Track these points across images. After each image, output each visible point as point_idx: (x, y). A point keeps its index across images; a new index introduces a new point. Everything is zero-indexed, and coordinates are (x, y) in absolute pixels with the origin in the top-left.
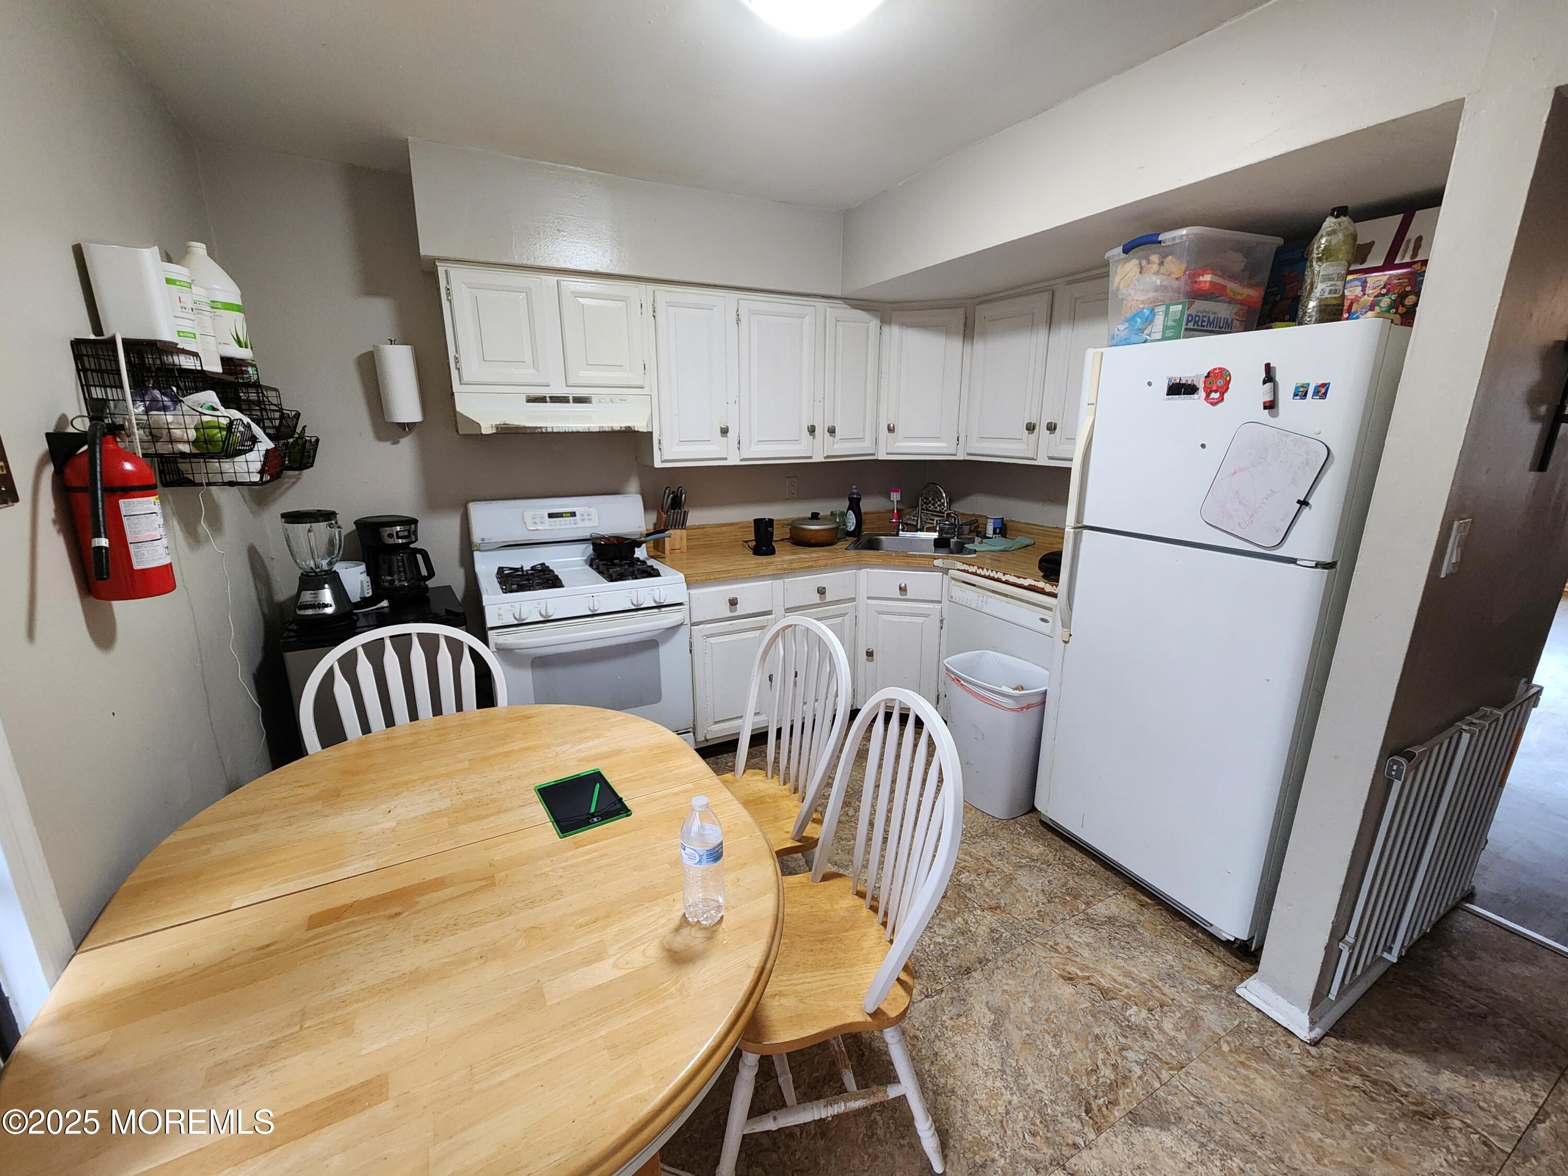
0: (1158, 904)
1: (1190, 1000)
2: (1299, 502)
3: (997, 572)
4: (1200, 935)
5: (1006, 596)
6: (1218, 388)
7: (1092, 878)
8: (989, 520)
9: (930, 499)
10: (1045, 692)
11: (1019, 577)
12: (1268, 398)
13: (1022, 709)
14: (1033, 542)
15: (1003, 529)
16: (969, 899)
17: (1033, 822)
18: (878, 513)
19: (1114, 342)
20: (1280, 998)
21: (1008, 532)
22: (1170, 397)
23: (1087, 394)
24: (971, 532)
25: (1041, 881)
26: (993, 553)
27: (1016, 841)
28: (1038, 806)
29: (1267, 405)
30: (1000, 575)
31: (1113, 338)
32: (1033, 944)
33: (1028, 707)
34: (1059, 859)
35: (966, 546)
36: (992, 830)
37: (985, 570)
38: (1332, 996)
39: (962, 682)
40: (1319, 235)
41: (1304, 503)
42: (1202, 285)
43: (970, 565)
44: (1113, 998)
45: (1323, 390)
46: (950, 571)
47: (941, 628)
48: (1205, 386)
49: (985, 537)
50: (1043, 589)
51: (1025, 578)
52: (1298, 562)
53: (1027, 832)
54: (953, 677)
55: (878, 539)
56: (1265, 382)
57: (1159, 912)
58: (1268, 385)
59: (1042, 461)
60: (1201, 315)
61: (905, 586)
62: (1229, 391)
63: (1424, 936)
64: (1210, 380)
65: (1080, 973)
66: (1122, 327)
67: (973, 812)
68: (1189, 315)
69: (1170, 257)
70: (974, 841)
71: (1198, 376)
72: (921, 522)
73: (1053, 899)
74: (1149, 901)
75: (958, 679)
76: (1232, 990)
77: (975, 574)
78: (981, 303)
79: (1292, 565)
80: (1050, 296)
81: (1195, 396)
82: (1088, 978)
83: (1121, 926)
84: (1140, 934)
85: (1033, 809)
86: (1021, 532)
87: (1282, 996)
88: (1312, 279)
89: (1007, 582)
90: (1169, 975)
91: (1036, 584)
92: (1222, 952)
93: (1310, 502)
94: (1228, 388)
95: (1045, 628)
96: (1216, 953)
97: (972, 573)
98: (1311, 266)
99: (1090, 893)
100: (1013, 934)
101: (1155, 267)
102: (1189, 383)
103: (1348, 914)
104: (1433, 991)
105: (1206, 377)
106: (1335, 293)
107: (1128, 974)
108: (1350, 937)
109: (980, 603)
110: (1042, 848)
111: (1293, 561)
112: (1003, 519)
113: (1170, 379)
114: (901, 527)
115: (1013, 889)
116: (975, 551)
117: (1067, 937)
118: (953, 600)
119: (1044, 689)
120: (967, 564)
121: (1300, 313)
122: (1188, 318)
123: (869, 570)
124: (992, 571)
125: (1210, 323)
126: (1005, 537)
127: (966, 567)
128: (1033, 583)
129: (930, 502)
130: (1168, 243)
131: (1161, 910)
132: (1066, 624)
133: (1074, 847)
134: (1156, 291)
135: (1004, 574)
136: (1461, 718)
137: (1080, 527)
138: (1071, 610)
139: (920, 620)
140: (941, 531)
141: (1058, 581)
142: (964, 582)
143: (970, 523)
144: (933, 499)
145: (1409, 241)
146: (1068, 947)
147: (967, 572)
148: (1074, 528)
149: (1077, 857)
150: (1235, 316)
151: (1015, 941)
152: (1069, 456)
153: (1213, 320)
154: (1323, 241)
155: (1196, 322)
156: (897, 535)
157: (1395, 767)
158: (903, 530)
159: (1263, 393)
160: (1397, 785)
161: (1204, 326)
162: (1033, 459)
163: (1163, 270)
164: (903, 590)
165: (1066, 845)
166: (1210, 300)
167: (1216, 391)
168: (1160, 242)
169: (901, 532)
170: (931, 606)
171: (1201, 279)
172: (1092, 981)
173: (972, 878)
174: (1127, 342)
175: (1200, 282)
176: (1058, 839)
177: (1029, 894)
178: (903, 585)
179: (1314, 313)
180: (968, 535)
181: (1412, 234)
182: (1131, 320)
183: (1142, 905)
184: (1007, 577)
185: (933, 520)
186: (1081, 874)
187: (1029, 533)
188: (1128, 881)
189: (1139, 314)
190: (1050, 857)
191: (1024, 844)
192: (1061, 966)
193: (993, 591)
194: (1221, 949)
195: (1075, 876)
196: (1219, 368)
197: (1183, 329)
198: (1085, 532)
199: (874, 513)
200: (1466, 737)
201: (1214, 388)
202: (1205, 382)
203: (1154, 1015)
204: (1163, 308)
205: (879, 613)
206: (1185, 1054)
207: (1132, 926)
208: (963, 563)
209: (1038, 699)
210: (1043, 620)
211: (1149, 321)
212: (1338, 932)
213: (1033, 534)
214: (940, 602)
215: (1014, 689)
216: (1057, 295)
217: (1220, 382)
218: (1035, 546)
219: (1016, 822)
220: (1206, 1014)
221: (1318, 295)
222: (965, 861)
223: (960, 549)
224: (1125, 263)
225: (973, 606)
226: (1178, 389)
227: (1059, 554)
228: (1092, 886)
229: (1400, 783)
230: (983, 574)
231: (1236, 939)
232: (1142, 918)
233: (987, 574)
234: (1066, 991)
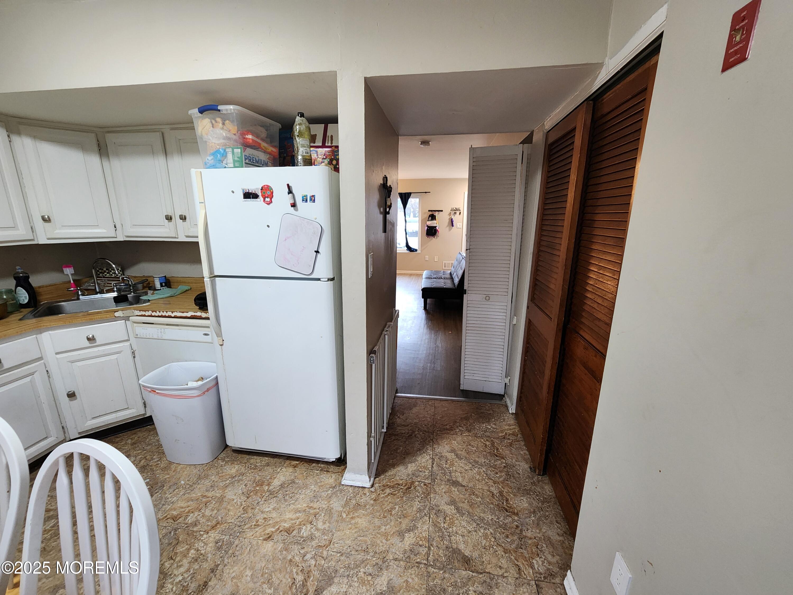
0: (301, 462)
1: (326, 503)
2: (315, 251)
3: (167, 312)
4: (322, 465)
5: (177, 325)
6: (268, 195)
7: (268, 467)
8: (155, 279)
9: (105, 269)
10: (217, 377)
11: (183, 312)
12: (292, 202)
13: (204, 393)
14: (190, 288)
15: (167, 283)
16: (196, 532)
17: (228, 454)
18: (55, 285)
19: (207, 166)
20: (357, 475)
21: (171, 284)
22: (246, 199)
23: (198, 198)
24: (144, 288)
25: (240, 488)
26: (162, 300)
27: (221, 472)
28: (229, 443)
29: (292, 205)
30: (170, 314)
31: (206, 164)
32: (244, 532)
33: (208, 390)
34: (248, 467)
35: (141, 298)
36: (203, 474)
37: (158, 312)
38: (373, 461)
39: (157, 391)
40: (295, 124)
41: (317, 252)
42: (248, 140)
43: (145, 311)
44: (293, 531)
45: (313, 199)
46: (131, 318)
47: (134, 357)
48: (262, 194)
49: (155, 290)
50: (201, 316)
51: (187, 312)
52: (321, 280)
53: (226, 462)
54: (149, 390)
55: (59, 305)
56: (289, 193)
57: (303, 465)
58: (290, 195)
59: (182, 238)
60: (251, 156)
61: (93, 336)
62: (274, 197)
63: (391, 414)
64: (264, 191)
65: (273, 530)
66: (210, 158)
67: (188, 469)
68: (245, 155)
69: (227, 121)
70: (193, 488)
71: (257, 189)
72: (99, 286)
73: (250, 495)
74: (297, 462)
75: (153, 391)
76: (340, 484)
77: (151, 316)
78: (109, 132)
79: (319, 281)
80: (161, 135)
81: (258, 200)
82: (278, 529)
83: (288, 486)
84: (297, 483)
85: (227, 446)
86: (180, 283)
87: (358, 474)
88: (297, 145)
89: (175, 317)
90: (314, 496)
91: (196, 314)
92: (332, 468)
93: (319, 251)
94: (273, 196)
95: (208, 339)
96: (330, 470)
97: (148, 316)
98: (295, 139)
99: (268, 478)
100: (231, 535)
101: (221, 125)
102: (254, 192)
103: (370, 424)
104: (397, 435)
105: (261, 189)
106: (308, 153)
107: (297, 511)
108: (373, 435)
109: (160, 334)
110: (237, 467)
111: (319, 279)
112: (165, 276)
113: (243, 190)
114: (80, 293)
115: (225, 504)
116: (149, 301)
117: (262, 512)
118: (139, 336)
119: (215, 376)
120: (143, 311)
121: (296, 161)
122: (245, 157)
123: (50, 332)
124: (163, 312)
125: (257, 162)
126: (170, 287)
127: (143, 313)
128: (193, 314)
129: (105, 271)
130: (224, 112)
131: (303, 464)
132: (219, 334)
133: (254, 455)
134: (224, 139)
135: (172, 312)
136: (383, 330)
137: (214, 277)
138: (220, 326)
139: (115, 357)
140: (119, 291)
141: (207, 310)
142: (144, 323)
143: (142, 282)
144: (107, 269)
145: (328, 136)
146: (264, 518)
147: (145, 316)
148: (210, 278)
149: (257, 461)
150: (268, 160)
151: (233, 538)
152: (196, 235)
153: (258, 161)
154: (298, 127)
155: (250, 160)
156: (78, 299)
157: (372, 359)
158: (83, 295)
159: (288, 199)
160: (374, 365)
161: (254, 163)
162: (175, 238)
163: (225, 128)
164: (91, 339)
165: (250, 456)
166: (254, 149)
167: (268, 197)
168: (219, 110)
169: (81, 297)
170: (121, 345)
171: (247, 136)
172: (281, 529)
173: (196, 515)
174: (214, 167)
175: (247, 138)
176: (245, 456)
177: (235, 501)
178: (91, 336)
179: (301, 162)
180: (142, 290)
181: (329, 134)
182: (214, 154)
183: (295, 467)
184: (175, 314)
185: (111, 284)
186: (262, 469)
187: (185, 283)
188: (285, 458)
189: (218, 151)
190: (243, 470)
191: (225, 471)
192: (263, 533)
193: (167, 325)
194: (331, 466)
195: (259, 472)
196: (267, 185)
197: (244, 163)
198: (217, 279)
199: (50, 286)
200: (386, 336)
201: (266, 196)
202: (261, 192)
203: (313, 524)
204: (231, 150)
205: (72, 362)
206: (330, 533)
207: (293, 482)
208: (140, 311)
209: (214, 383)
210: (206, 334)
211: (225, 155)
212: (369, 436)
213: (189, 283)
214: (128, 340)
215: (197, 381)
216: (166, 136)
217: (269, 193)
218: (192, 290)
219: (218, 459)
220: (333, 505)
221: (301, 153)
222: (189, 506)
223: (137, 300)
224: (202, 119)
225: (156, 337)
226: (248, 195)
227: (204, 293)
228: (269, 472)
229: (374, 364)
230: (157, 315)
231: (336, 459)
232: (296, 474)
233: (160, 314)
234: (269, 545)
